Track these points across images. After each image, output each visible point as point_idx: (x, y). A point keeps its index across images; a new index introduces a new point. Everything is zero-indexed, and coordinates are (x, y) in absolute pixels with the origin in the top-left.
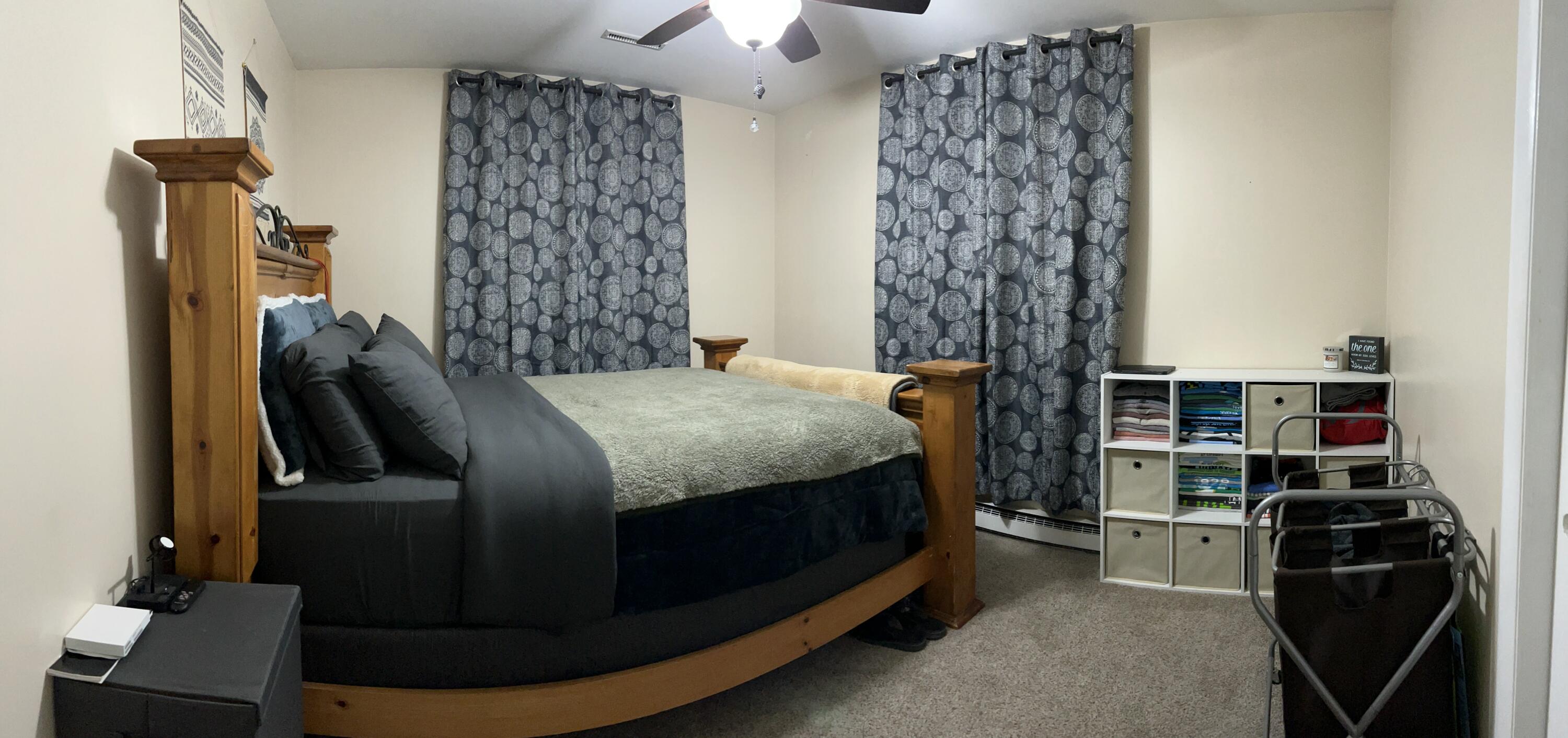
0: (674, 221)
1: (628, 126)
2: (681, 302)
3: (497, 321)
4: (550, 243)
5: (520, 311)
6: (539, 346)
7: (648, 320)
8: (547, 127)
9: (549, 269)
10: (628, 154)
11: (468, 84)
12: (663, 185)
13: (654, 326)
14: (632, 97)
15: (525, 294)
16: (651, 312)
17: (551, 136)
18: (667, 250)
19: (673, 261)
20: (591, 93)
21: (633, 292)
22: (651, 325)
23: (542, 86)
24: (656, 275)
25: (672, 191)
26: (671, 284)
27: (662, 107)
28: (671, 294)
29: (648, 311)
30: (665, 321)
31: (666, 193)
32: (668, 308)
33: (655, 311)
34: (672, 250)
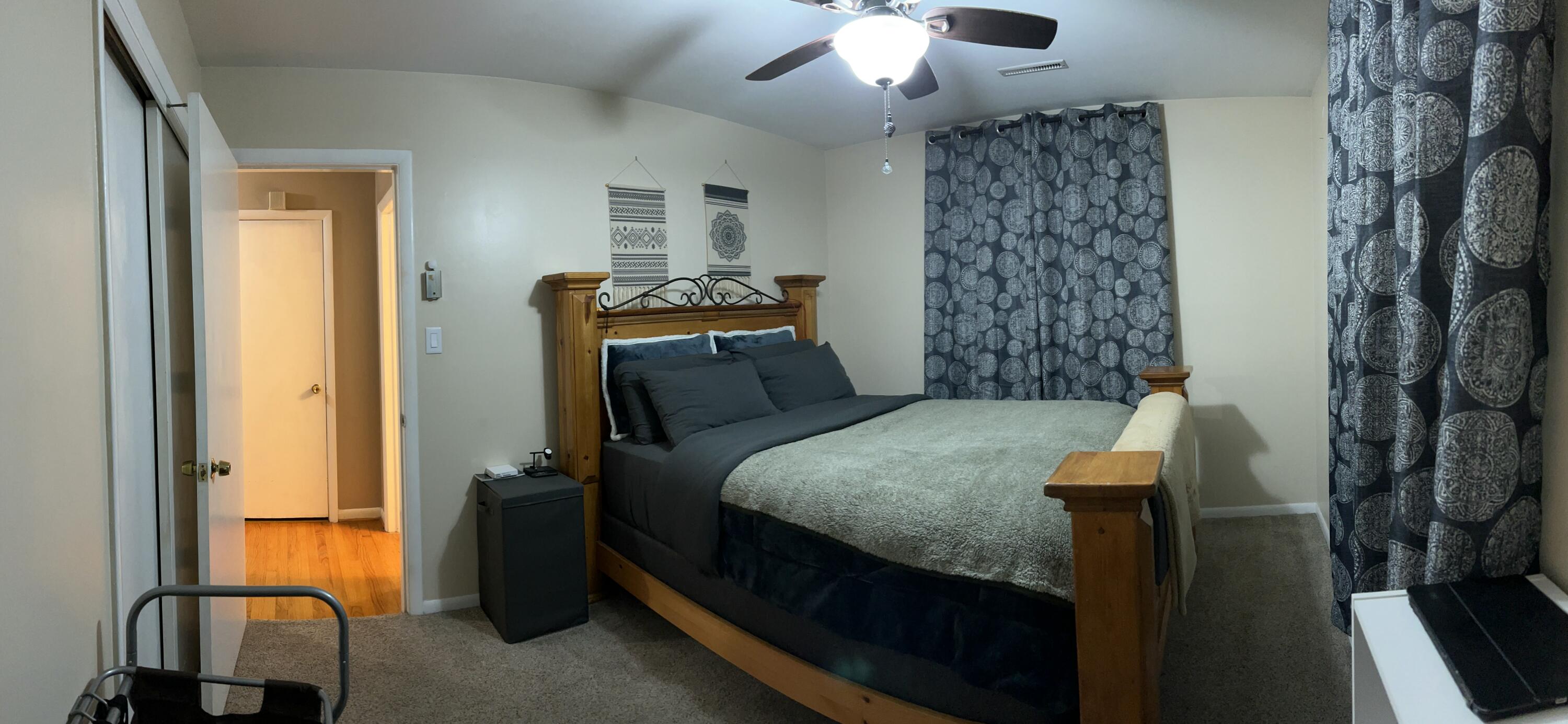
0: (1150, 239)
1: (1097, 146)
2: (1160, 326)
3: (968, 346)
4: (1018, 273)
5: (984, 337)
6: (1009, 370)
7: (1123, 345)
8: (1012, 165)
9: (1018, 297)
10: (1099, 174)
11: (941, 141)
12: (1139, 201)
13: (1129, 352)
14: (1100, 116)
15: (988, 322)
16: (1125, 337)
17: (1016, 171)
18: (1144, 271)
19: (1150, 282)
20: (1055, 122)
21: (1108, 316)
22: (1126, 350)
23: (1002, 128)
24: (1128, 298)
25: (1147, 208)
26: (1148, 306)
27: (1137, 118)
28: (1149, 317)
29: (1121, 336)
30: (1142, 347)
31: (1142, 210)
32: (1146, 333)
33: (1129, 336)
34: (1149, 270)
